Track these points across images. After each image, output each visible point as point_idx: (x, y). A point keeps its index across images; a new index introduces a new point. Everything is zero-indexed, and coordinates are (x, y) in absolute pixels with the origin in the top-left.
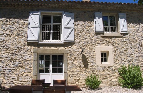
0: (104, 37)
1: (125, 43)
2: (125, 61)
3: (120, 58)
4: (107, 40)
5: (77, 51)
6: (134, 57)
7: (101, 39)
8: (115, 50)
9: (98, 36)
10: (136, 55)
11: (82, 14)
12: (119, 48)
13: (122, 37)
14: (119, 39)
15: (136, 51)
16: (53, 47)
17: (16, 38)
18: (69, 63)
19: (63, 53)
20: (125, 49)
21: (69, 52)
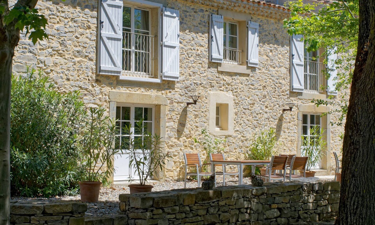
0: (222, 73)
1: (253, 89)
2: (249, 126)
3: (242, 119)
4: (227, 80)
5: (180, 100)
6: (263, 118)
7: (218, 76)
8: (237, 102)
9: (213, 69)
10: (266, 116)
11: (190, 16)
12: (243, 97)
13: (248, 75)
14: (244, 78)
15: (267, 107)
16: (142, 90)
17: (73, 61)
18: (167, 127)
19: (159, 104)
20: (250, 102)
21: (169, 101)
